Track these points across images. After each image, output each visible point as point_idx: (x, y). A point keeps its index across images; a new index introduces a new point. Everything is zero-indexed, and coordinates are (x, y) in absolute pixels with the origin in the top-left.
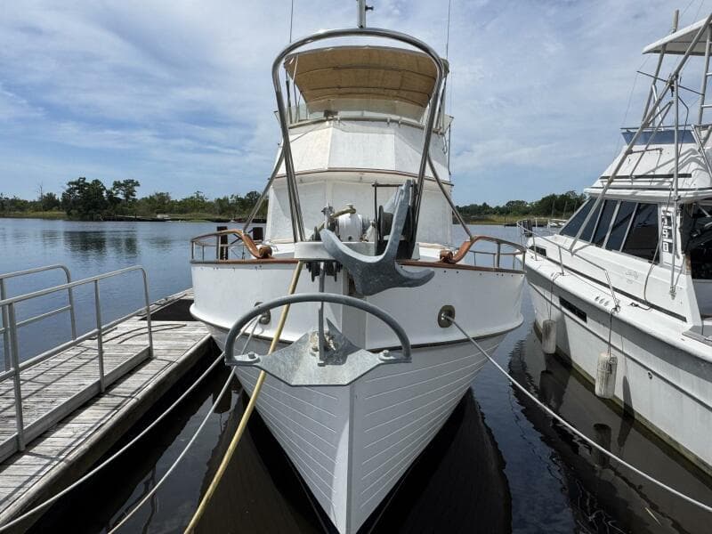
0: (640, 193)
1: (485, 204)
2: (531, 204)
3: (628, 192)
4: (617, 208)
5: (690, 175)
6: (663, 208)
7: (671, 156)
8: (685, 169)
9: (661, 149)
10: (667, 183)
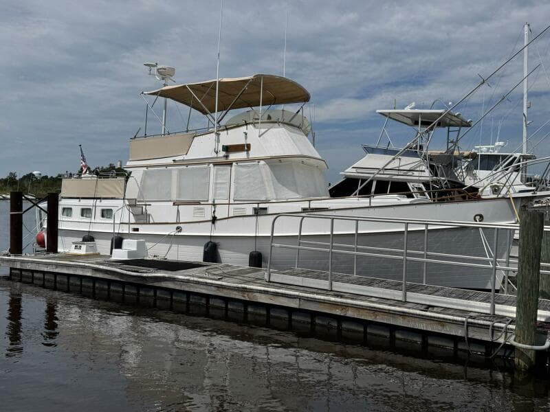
0: (394, 177)
3: (387, 176)
4: (374, 184)
5: (424, 171)
6: (411, 184)
7: (407, 162)
8: (421, 168)
9: (400, 159)
10: (410, 173)
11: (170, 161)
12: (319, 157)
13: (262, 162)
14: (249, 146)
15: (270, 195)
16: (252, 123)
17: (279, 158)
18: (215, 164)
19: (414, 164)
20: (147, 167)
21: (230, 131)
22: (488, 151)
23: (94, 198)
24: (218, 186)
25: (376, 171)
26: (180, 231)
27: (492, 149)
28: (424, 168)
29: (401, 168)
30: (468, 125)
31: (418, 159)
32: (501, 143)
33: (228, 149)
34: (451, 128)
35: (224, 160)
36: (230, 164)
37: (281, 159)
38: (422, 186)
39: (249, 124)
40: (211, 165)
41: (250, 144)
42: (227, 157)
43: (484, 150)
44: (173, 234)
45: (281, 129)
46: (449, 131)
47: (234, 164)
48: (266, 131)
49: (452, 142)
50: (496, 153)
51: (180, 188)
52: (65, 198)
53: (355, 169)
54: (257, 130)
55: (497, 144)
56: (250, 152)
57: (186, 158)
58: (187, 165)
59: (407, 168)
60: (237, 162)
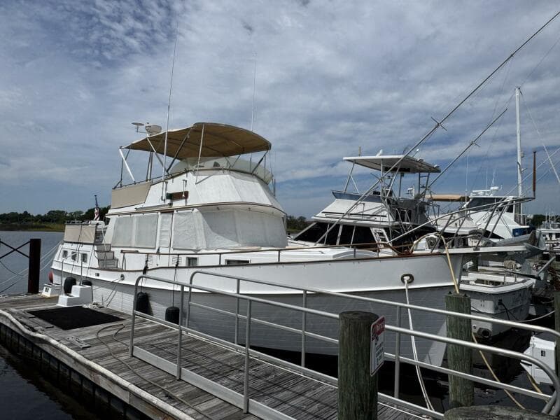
0: (358, 222)
1: (26, 212)
2: (71, 213)
3: (352, 221)
4: (341, 228)
5: (385, 216)
6: (374, 229)
7: (371, 207)
8: (382, 214)
9: (364, 204)
10: (373, 218)
11: (132, 209)
12: (269, 203)
13: (196, 210)
14: (187, 194)
15: (201, 243)
16: (191, 171)
17: (217, 206)
18: (163, 212)
19: (377, 209)
20: (119, 214)
21: (175, 179)
22: (484, 195)
23: (78, 243)
24: (163, 234)
25: (341, 216)
26: (123, 279)
27: (488, 192)
28: (385, 213)
29: (364, 213)
30: (437, 170)
31: (380, 204)
32: (496, 188)
33: (173, 197)
34: (422, 174)
35: (168, 208)
36: (171, 212)
37: (219, 206)
38: (383, 231)
39: (189, 171)
40: (159, 213)
41: (187, 192)
42: (171, 204)
43: (481, 193)
44: (117, 281)
45: (225, 176)
46: (420, 177)
47: (175, 211)
48: (207, 178)
49: (423, 187)
50: (491, 196)
51: (139, 234)
52: (67, 242)
53: (324, 214)
54: (195, 177)
55: (492, 188)
56: (188, 200)
57: (145, 206)
58: (143, 213)
59: (370, 213)
60: (178, 209)
